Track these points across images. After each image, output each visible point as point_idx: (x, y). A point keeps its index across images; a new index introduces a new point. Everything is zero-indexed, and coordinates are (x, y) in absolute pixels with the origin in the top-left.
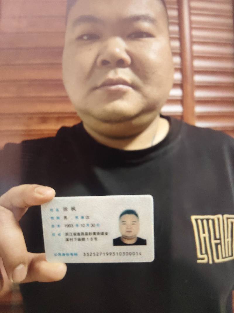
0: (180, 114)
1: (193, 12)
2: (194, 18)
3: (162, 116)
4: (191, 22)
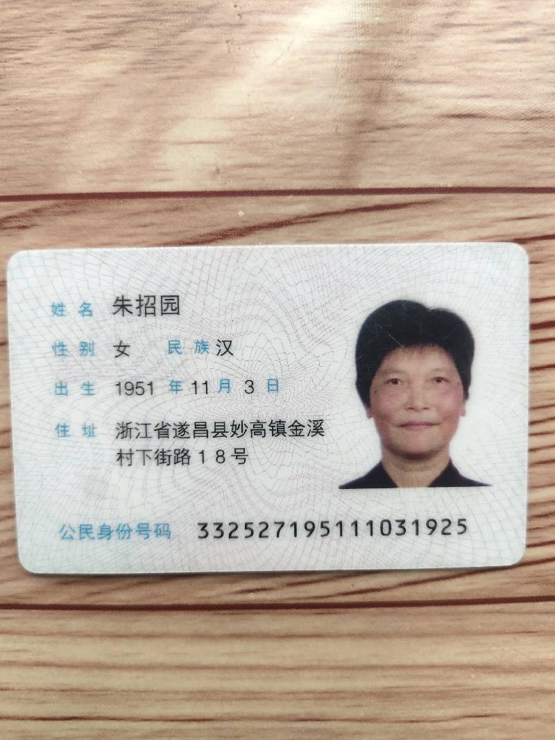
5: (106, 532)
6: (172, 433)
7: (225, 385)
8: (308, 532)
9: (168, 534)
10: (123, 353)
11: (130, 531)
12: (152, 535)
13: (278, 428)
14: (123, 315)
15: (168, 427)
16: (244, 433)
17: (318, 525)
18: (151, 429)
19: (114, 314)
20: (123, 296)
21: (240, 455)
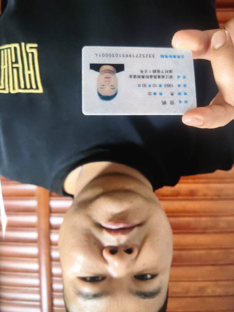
0: (52, 198)
1: (38, 303)
2: (37, 297)
3: (72, 196)
4: (40, 293)
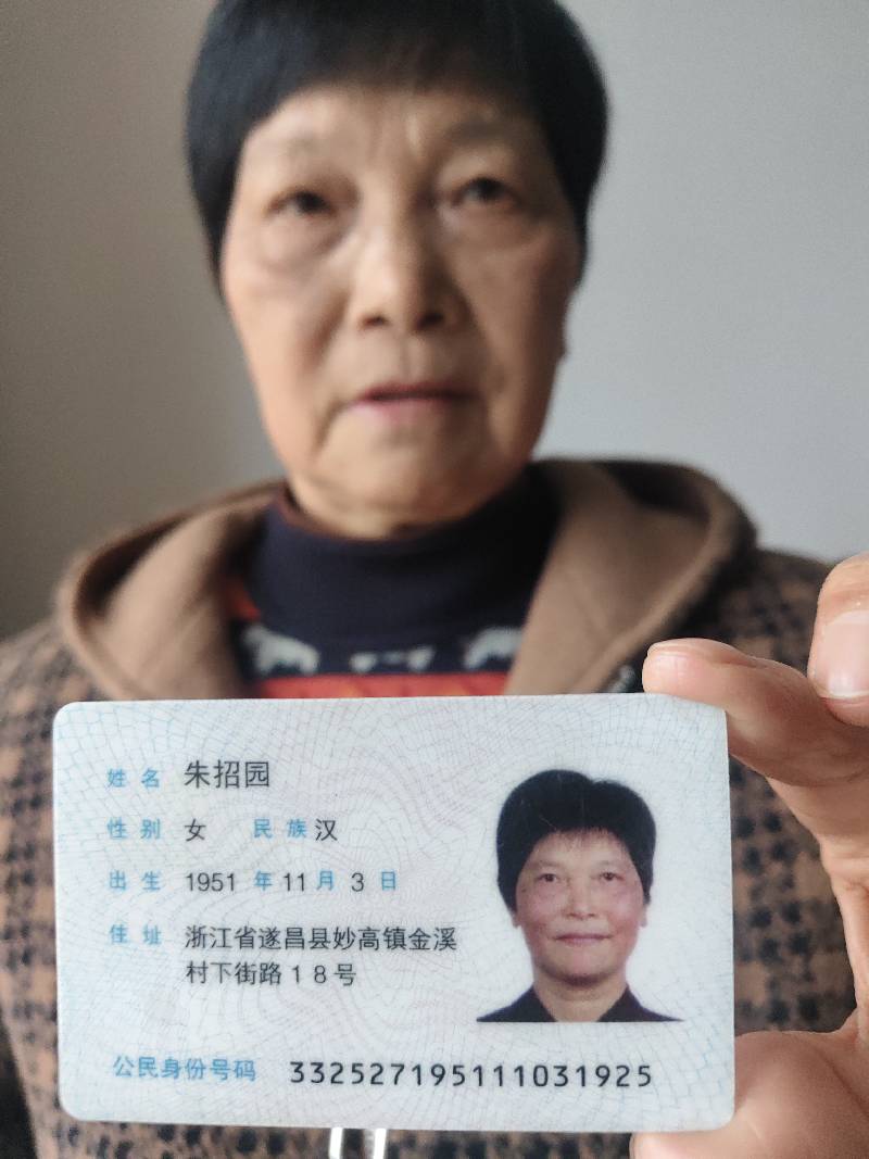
5: (172, 1068)
6: (257, 942)
7: (327, 879)
8: (436, 1079)
9: (251, 1074)
10: (196, 835)
11: (203, 1068)
12: (232, 1075)
13: (396, 938)
14: (198, 786)
15: (251, 934)
16: (351, 943)
17: (449, 1071)
18: (230, 936)
19: (187, 784)
20: (198, 762)
21: (346, 973)
